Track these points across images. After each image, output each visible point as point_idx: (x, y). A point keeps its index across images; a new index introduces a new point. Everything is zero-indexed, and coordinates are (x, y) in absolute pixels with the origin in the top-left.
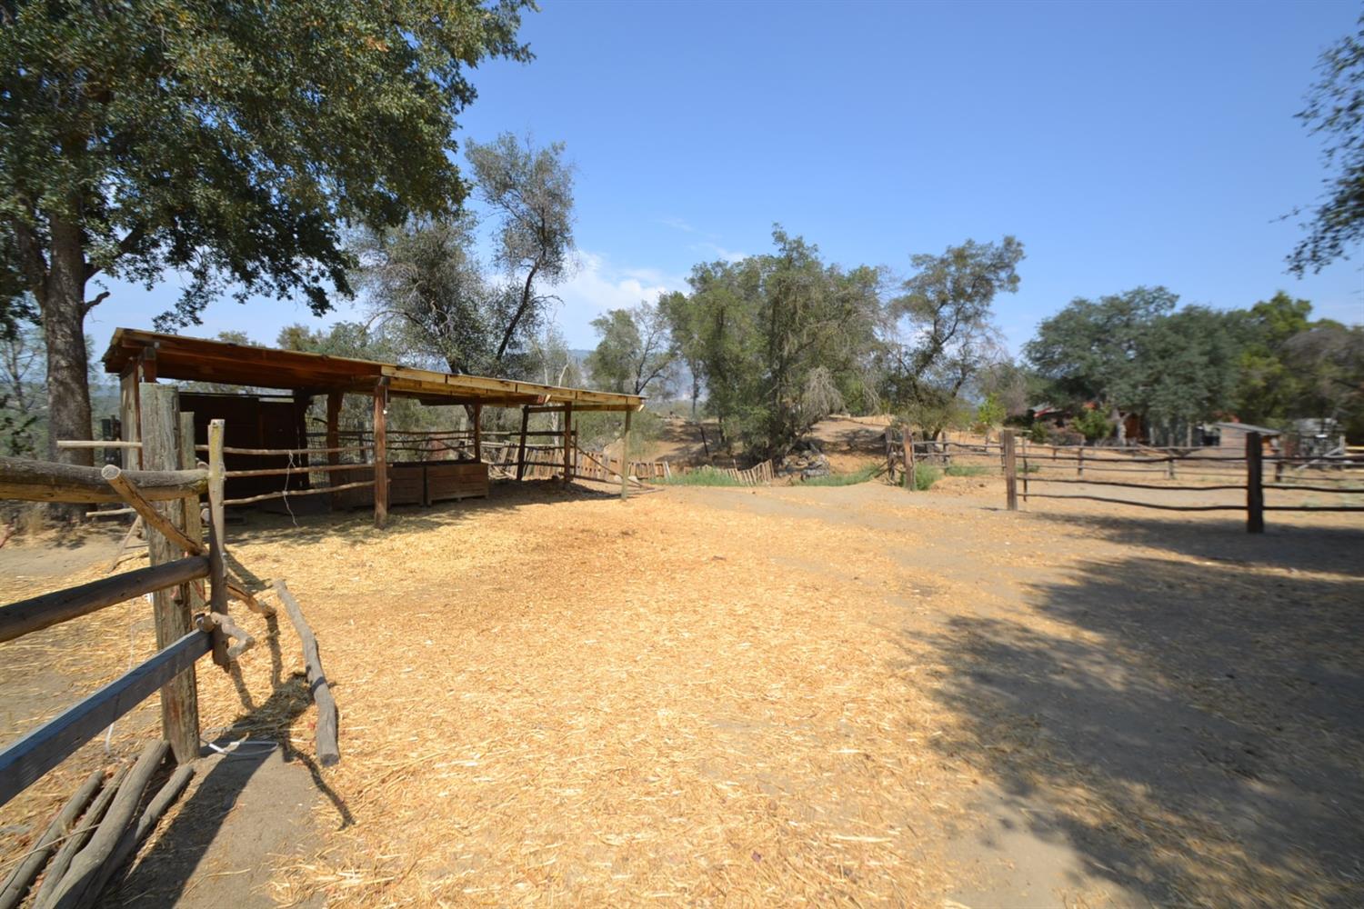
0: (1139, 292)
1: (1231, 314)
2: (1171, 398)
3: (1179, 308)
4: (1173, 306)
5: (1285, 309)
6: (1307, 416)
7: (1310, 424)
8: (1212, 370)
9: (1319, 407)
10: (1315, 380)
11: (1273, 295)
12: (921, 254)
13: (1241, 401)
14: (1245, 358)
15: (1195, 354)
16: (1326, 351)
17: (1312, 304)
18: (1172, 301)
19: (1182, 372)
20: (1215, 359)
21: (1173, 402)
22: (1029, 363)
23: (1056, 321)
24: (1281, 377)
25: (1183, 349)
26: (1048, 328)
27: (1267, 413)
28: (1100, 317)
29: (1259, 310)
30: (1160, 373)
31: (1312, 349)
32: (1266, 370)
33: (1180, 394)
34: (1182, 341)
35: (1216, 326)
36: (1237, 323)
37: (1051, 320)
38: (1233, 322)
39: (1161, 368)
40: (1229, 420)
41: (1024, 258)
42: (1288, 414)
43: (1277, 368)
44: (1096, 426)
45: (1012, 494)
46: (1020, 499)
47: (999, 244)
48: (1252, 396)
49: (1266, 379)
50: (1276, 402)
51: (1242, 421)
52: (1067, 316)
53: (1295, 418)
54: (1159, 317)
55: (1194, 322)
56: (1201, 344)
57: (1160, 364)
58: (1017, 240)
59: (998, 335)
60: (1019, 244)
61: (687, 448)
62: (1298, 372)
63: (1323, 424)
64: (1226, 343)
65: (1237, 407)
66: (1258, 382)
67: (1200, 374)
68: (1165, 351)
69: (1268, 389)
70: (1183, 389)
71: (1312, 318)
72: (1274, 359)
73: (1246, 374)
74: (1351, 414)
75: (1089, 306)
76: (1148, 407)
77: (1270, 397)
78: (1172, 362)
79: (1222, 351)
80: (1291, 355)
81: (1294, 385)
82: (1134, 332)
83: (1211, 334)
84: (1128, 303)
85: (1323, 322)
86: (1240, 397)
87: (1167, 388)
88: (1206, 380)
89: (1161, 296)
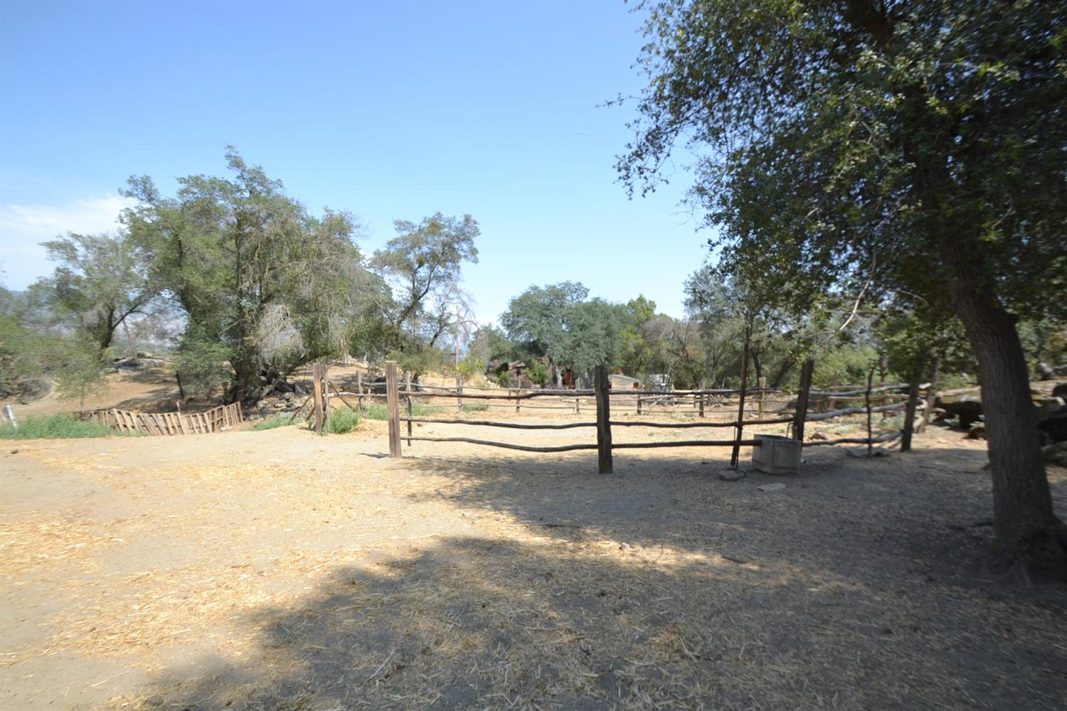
0: (567, 284)
1: (617, 306)
2: (586, 357)
3: (589, 299)
4: (586, 296)
5: (644, 305)
6: (656, 373)
7: (658, 378)
8: (608, 339)
9: (660, 367)
10: (659, 350)
11: (638, 297)
12: (403, 220)
13: (624, 361)
14: (625, 334)
15: (598, 329)
16: (663, 333)
17: (656, 303)
18: (586, 292)
19: (592, 340)
20: (609, 333)
21: (587, 360)
22: (502, 328)
23: (520, 300)
24: (643, 347)
25: (592, 325)
26: (514, 304)
27: (637, 370)
28: (546, 300)
29: (632, 305)
30: (580, 340)
31: (657, 331)
32: (635, 342)
33: (591, 354)
34: (591, 319)
35: (610, 312)
36: (620, 312)
37: (517, 298)
38: (618, 310)
39: (580, 336)
40: (618, 373)
41: (479, 234)
42: (648, 371)
43: (641, 341)
44: (540, 374)
45: (394, 438)
46: (404, 444)
47: (460, 219)
48: (629, 358)
49: (635, 348)
50: (641, 363)
51: (625, 374)
52: (526, 296)
53: (650, 373)
54: (580, 302)
55: (596, 308)
56: (602, 322)
57: (580, 334)
58: (473, 218)
59: (471, 300)
60: (475, 222)
61: (165, 391)
62: (651, 345)
63: (664, 377)
64: (615, 324)
65: (621, 365)
66: (632, 350)
67: (601, 342)
68: (583, 326)
69: (637, 354)
70: (592, 351)
71: (657, 312)
72: (639, 335)
73: (626, 344)
74: (676, 372)
75: (540, 291)
76: (573, 363)
77: (638, 359)
78: (586, 333)
79: (613, 328)
80: (647, 333)
81: (649, 352)
82: (564, 312)
83: (607, 317)
84: (561, 290)
85: (661, 315)
86: (623, 359)
87: (583, 350)
88: (604, 346)
89: (580, 289)
